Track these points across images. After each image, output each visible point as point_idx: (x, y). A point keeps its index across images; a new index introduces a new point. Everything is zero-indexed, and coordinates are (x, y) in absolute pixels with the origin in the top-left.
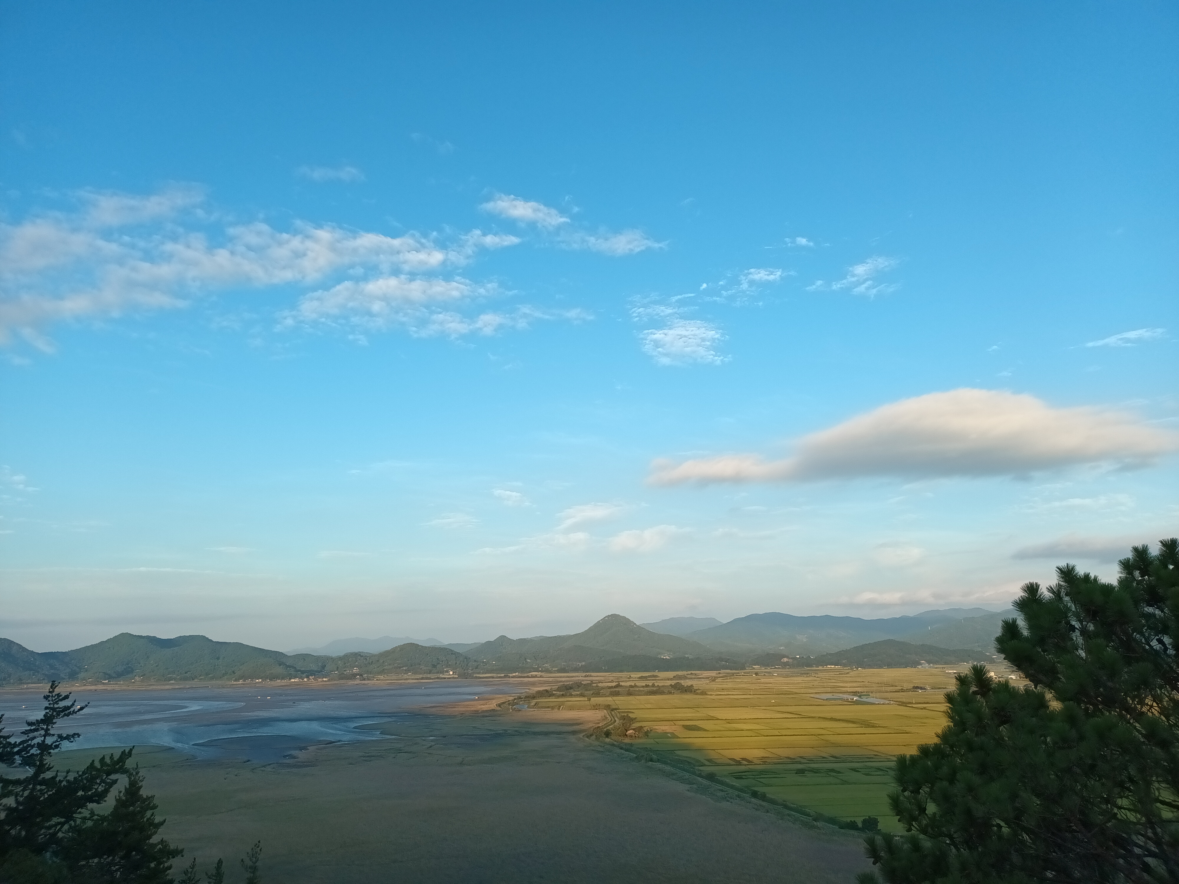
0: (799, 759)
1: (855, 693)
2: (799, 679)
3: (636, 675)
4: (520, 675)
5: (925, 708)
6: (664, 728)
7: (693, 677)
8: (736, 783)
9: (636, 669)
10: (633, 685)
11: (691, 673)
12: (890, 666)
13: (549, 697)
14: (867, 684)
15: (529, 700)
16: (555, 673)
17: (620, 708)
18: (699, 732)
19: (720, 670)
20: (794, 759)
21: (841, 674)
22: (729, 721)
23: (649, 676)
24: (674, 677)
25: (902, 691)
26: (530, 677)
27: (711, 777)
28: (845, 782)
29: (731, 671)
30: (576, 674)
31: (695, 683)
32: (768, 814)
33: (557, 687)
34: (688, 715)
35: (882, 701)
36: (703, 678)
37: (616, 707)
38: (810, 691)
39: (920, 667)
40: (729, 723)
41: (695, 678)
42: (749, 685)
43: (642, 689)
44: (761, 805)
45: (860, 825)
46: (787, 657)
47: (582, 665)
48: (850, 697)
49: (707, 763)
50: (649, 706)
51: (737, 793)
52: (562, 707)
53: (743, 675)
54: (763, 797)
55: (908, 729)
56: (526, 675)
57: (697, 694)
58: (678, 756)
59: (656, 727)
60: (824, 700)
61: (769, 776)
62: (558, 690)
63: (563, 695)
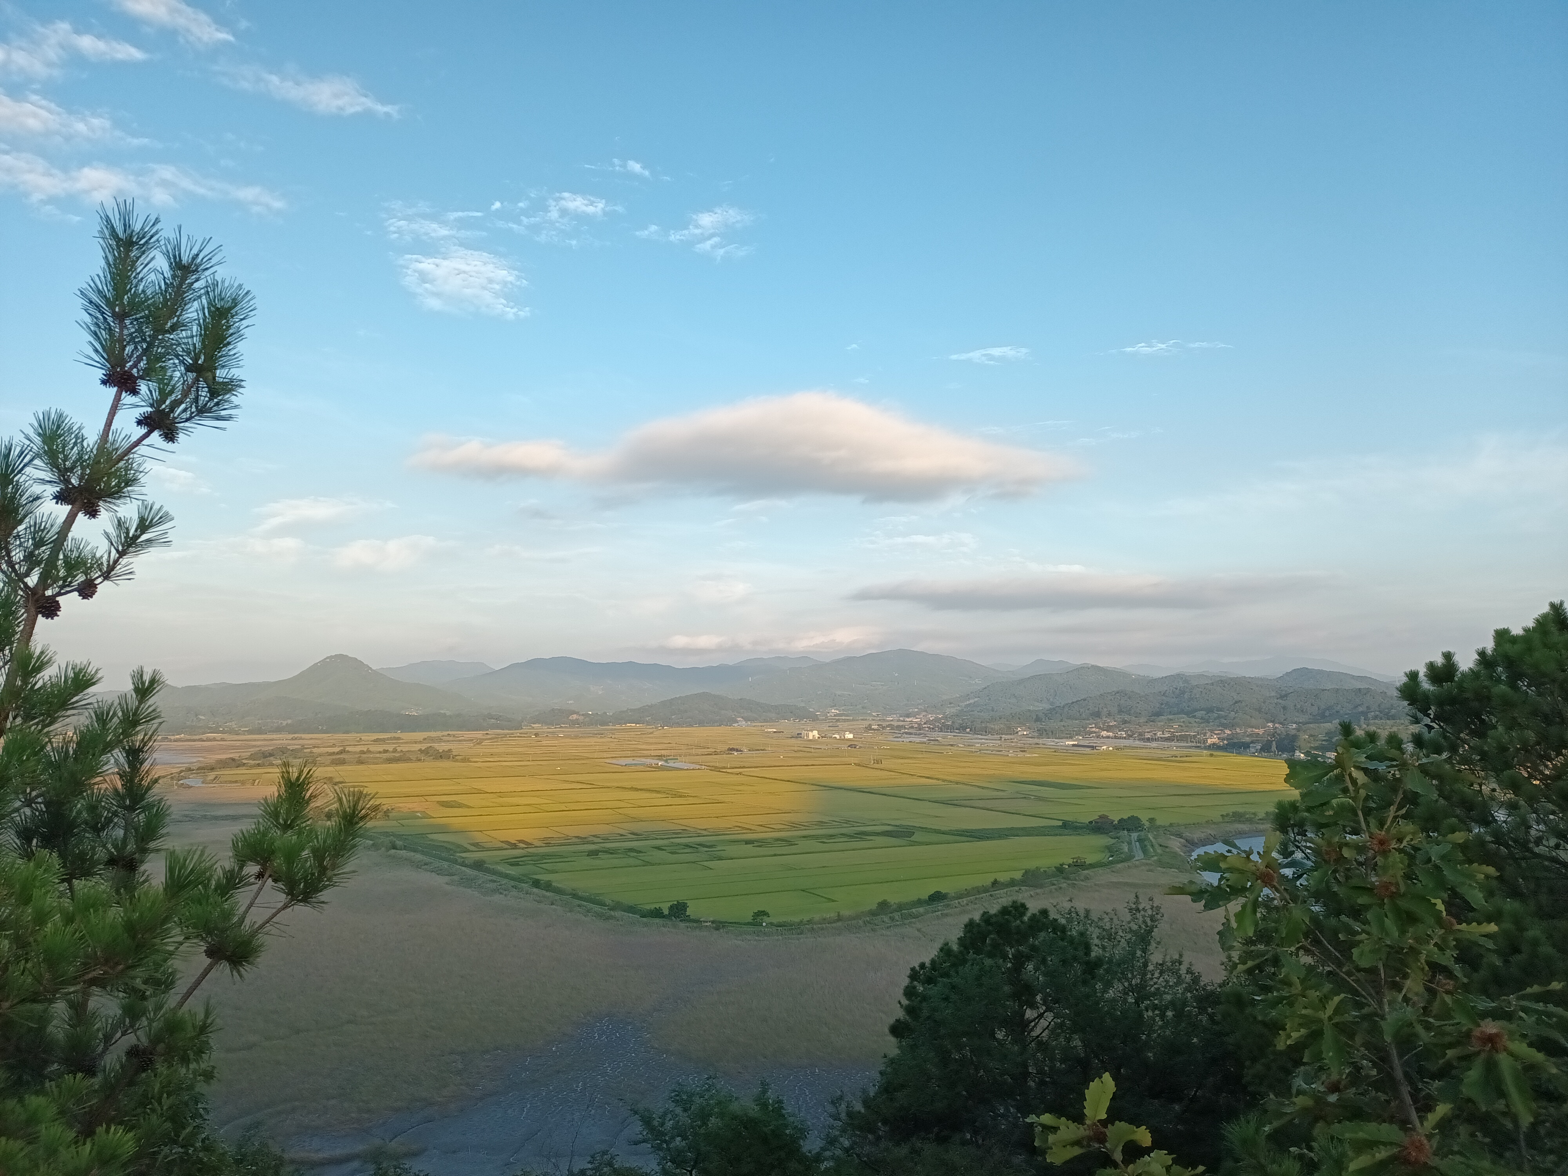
0: (591, 839)
1: (660, 757)
2: (592, 741)
3: (366, 737)
4: (188, 737)
5: (740, 773)
6: (410, 806)
7: (451, 739)
8: (512, 871)
9: (369, 729)
10: (365, 750)
11: (449, 734)
12: (701, 723)
13: (237, 767)
14: (675, 745)
15: (204, 773)
16: (244, 734)
17: (347, 781)
18: (460, 809)
19: (488, 730)
20: (585, 838)
21: (644, 734)
22: (501, 794)
23: (391, 739)
24: (425, 739)
25: (716, 753)
26: (204, 741)
27: (478, 865)
28: (647, 863)
29: (503, 731)
30: (278, 736)
31: (455, 747)
32: (554, 907)
33: (249, 754)
34: (445, 788)
35: (692, 766)
36: (465, 740)
37: (341, 780)
38: (605, 755)
39: (736, 725)
40: (500, 797)
41: (453, 741)
42: (526, 749)
43: (378, 755)
44: (544, 896)
45: (666, 912)
46: (577, 713)
47: (287, 724)
48: (653, 762)
49: (472, 848)
50: (389, 778)
51: (513, 883)
52: (257, 781)
53: (518, 737)
54: (549, 886)
55: (721, 798)
56: (197, 737)
57: (457, 761)
58: (432, 840)
59: (400, 805)
60: (622, 766)
61: (554, 860)
62: (250, 758)
63: (259, 765)
